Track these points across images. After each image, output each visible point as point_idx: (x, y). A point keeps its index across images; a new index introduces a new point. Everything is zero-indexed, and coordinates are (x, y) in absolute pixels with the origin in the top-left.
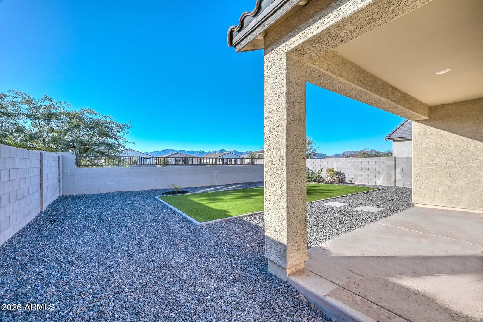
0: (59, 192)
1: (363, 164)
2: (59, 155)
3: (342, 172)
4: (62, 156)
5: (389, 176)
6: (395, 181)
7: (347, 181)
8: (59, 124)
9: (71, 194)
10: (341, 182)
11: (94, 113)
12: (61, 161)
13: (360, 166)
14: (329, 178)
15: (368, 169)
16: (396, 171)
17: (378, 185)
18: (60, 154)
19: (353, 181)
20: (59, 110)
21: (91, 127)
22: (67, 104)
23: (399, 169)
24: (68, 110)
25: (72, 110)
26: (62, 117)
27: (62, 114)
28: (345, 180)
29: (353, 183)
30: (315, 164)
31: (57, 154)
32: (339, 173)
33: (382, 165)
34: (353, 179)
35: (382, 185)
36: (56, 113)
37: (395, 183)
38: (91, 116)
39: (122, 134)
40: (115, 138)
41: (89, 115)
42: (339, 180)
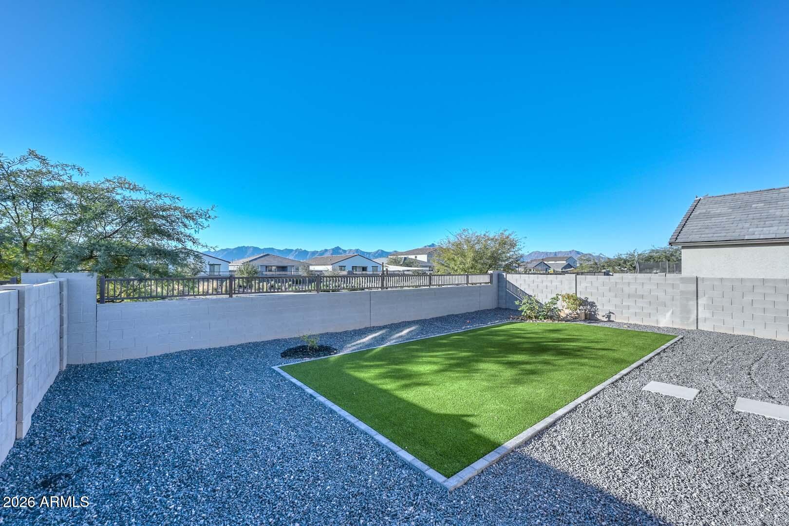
0: (61, 360)
1: (633, 287)
2: (62, 279)
3: (589, 300)
4: (68, 281)
5: (685, 311)
6: (697, 319)
7: (599, 317)
8: (60, 211)
9: (87, 362)
10: (590, 317)
11: (135, 189)
12: (65, 293)
13: (627, 290)
14: (568, 311)
15: (642, 297)
16: (699, 302)
17: (661, 325)
18: (64, 277)
19: (611, 317)
20: (59, 180)
21: (131, 217)
22: (76, 167)
23: (705, 299)
24: (80, 180)
25: (88, 181)
26: (67, 195)
27: (67, 189)
28: (595, 314)
29: (613, 321)
30: (535, 284)
31: (56, 277)
32: (584, 303)
33: (670, 290)
34: (613, 313)
35: (671, 326)
36: (54, 188)
37: (697, 323)
38: (127, 193)
39: (192, 231)
40: (178, 240)
41: (122, 192)
42: (586, 315)
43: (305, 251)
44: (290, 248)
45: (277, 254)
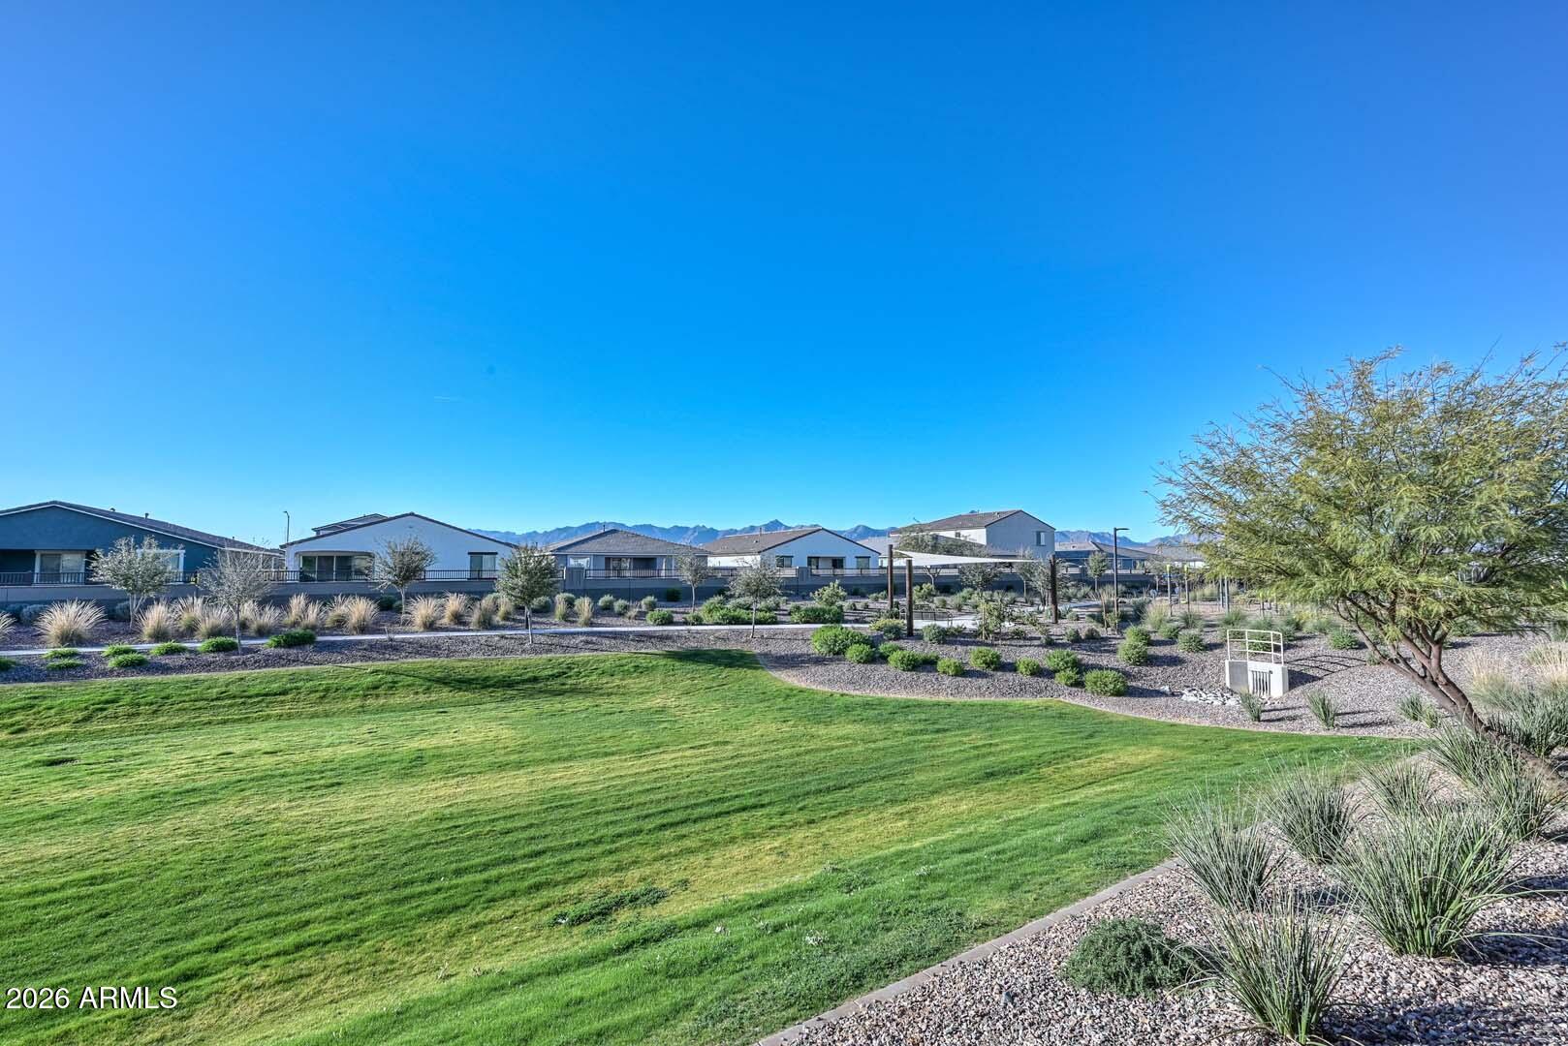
43: (712, 529)
44: (683, 525)
45: (659, 536)
